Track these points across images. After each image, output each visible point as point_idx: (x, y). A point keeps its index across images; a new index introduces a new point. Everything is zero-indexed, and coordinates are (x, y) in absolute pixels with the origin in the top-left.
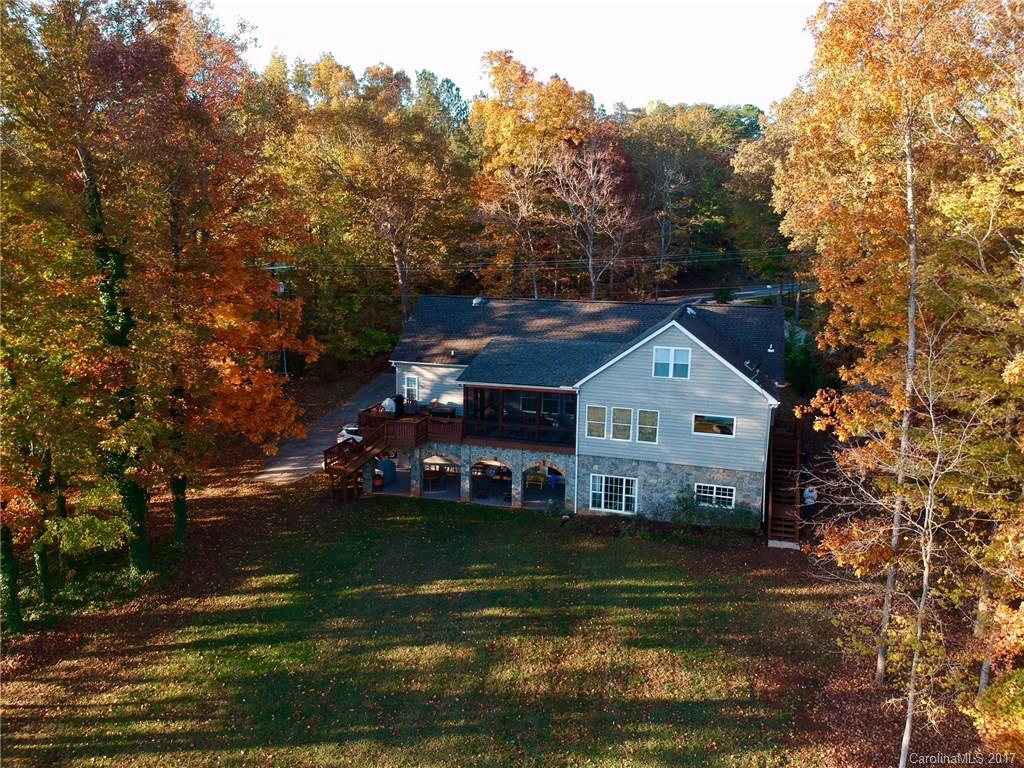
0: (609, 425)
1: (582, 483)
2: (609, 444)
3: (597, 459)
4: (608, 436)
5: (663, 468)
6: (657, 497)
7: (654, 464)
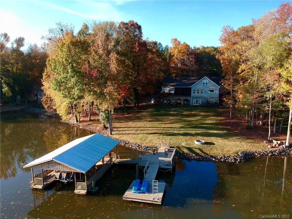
0: (196, 92)
1: (192, 101)
2: (196, 95)
3: (194, 97)
4: (196, 93)
5: (204, 98)
6: (203, 102)
7: (203, 97)
